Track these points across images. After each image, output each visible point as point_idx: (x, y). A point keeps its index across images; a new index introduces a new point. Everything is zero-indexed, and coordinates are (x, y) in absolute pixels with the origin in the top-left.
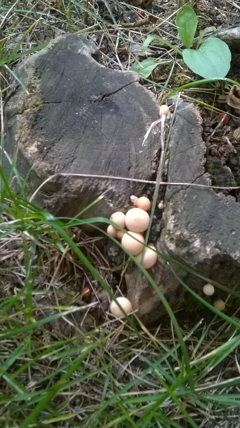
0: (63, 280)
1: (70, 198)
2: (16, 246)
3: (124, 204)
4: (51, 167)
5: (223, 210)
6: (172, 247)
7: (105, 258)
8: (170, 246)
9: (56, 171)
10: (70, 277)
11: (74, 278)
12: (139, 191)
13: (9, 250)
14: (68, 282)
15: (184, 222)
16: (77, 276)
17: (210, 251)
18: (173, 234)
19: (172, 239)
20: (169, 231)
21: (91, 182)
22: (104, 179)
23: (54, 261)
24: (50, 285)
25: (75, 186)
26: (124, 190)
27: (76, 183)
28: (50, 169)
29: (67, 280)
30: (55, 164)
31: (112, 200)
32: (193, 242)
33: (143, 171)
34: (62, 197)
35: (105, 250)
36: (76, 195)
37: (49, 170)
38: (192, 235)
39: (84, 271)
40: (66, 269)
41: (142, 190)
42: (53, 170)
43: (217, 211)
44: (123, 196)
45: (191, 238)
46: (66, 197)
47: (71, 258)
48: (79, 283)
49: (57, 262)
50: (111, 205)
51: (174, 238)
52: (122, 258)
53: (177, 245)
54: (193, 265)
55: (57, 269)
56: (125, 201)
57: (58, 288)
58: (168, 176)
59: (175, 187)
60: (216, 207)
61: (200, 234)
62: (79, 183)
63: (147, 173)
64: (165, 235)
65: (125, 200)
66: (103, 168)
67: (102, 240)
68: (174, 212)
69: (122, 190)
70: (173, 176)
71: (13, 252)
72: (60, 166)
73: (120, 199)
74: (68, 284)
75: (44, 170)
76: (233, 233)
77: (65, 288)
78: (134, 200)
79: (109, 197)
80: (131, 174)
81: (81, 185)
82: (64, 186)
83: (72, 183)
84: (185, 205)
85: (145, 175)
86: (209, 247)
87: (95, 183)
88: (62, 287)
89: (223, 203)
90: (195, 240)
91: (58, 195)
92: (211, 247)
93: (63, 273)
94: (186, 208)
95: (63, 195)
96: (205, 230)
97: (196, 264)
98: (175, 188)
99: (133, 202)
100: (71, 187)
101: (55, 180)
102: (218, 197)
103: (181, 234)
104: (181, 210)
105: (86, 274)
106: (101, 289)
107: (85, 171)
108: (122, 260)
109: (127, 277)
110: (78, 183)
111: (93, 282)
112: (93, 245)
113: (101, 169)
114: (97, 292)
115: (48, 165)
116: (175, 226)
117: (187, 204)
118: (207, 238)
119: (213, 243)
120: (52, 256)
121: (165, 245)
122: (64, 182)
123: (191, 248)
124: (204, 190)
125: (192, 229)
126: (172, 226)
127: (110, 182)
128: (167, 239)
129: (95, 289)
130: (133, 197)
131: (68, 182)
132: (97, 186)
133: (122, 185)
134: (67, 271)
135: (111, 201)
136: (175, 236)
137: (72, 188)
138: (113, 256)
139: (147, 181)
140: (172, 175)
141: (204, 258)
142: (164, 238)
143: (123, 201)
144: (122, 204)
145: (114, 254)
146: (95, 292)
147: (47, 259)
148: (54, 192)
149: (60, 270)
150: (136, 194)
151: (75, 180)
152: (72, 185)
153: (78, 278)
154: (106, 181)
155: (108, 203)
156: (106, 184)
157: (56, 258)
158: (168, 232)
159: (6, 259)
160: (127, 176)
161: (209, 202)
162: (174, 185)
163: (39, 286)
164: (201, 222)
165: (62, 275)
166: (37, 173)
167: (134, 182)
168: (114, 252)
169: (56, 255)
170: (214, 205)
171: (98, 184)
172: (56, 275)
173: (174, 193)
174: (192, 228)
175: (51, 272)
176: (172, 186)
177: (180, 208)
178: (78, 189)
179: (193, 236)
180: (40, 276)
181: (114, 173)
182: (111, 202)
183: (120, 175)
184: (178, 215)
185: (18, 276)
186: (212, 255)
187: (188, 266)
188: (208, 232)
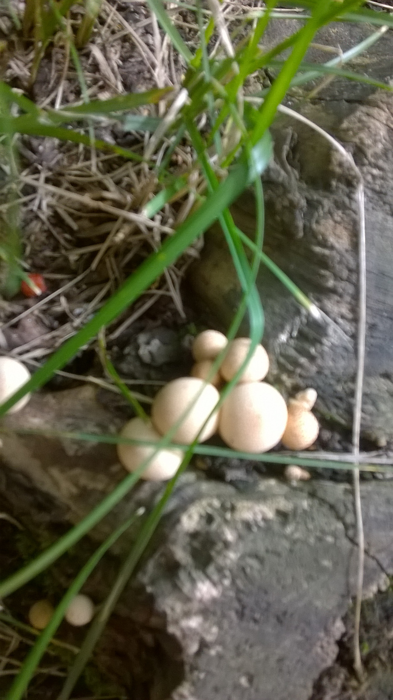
0: (57, 220)
1: (294, 218)
2: (132, 84)
3: (290, 374)
4: (376, 155)
5: (300, 644)
6: (190, 521)
7: (128, 328)
8: (190, 517)
9: (365, 169)
10: (67, 236)
11: (66, 249)
12: (329, 409)
13: (119, 66)
14: (54, 232)
15: (261, 548)
16: (73, 257)
17: (190, 629)
18: (226, 521)
19: (209, 519)
20: (233, 509)
21: (345, 274)
22: (354, 309)
23: (106, 189)
24: (41, 184)
25: (330, 228)
26: (330, 368)
27: (338, 232)
28: (369, 153)
29: (58, 229)
30: (385, 166)
31: (297, 338)
32: (208, 577)
33: (384, 414)
34: (290, 196)
35: (151, 323)
36: (301, 234)
37: (366, 149)
38: (227, 573)
39: (87, 271)
40: (86, 223)
41: (331, 418)
42: (366, 161)
43: (297, 628)
44: (314, 369)
45: (220, 570)
46: (292, 207)
47: (121, 236)
48: (54, 265)
49: (103, 199)
50: (283, 338)
51: (214, 526)
52: (137, 375)
53: (194, 535)
54: (144, 579)
55: (86, 199)
56: (300, 376)
57: (35, 208)
58: (374, 483)
59: (350, 506)
60: (308, 624)
61: (232, 594)
62: (340, 241)
63: (378, 425)
64: (218, 497)
65: (304, 373)
66: (384, 303)
67: (175, 313)
68: (283, 516)
69: (331, 364)
70: (376, 497)
71: (116, 77)
72: (378, 182)
73: (303, 360)
74: (50, 235)
75: (363, 135)
76: (243, 681)
77: (36, 226)
78: (304, 399)
79: (306, 330)
80: (373, 382)
81: (332, 248)
82: (325, 197)
83: (338, 219)
84: (305, 542)
85: (372, 421)
86: (201, 625)
87: (341, 286)
88: (37, 217)
89: (319, 639)
90: (214, 584)
91: (294, 183)
92: (200, 630)
93: (76, 219)
94: (298, 547)
95: (298, 197)
96: (244, 607)
97: (149, 589)
98: (345, 506)
99: (299, 395)
100: (325, 218)
101: (338, 170)
102: (334, 622)
103: (227, 545)
104: (292, 533)
105: (79, 278)
106: (47, 322)
107: (374, 252)
108: (131, 376)
109: (87, 393)
110: (339, 237)
111: (63, 300)
112: (160, 292)
113: (382, 298)
114: (36, 312)
115: (380, 146)
116: (248, 525)
117: (308, 545)
118: (224, 615)
119: (212, 633)
120: (118, 183)
121: (192, 500)
122: (335, 197)
123: (190, 574)
124: (348, 584)
125: (243, 570)
126: (248, 515)
127: (349, 327)
128: (210, 505)
129: (44, 307)
130: (311, 395)
131: (338, 208)
132: (333, 291)
133: (342, 363)
134: (81, 229)
135: (295, 334)
136: (219, 526)
137: (323, 221)
138: (137, 348)
139: (357, 428)
140: (378, 493)
141: (169, 611)
142: (211, 496)
143: (298, 370)
144: (290, 367)
145: (144, 351)
146: (36, 308)
147: (109, 172)
148: (301, 171)
149: (83, 208)
150: (320, 402)
151: (346, 228)
152: (331, 222)
153: (66, 259)
154: (350, 316)
155: (288, 328)
156: (343, 317)
157: (113, 194)
158: (228, 505)
159: (94, 58)
160: (368, 373)
161: (318, 603)
162: (354, 504)
163: (35, 157)
164: (266, 592)
165: (71, 215)
166: (352, 118)
167: (352, 394)
168: (151, 353)
169: (121, 193)
170: (313, 618)
171: (341, 296)
172: (69, 199)
173: (332, 507)
174: (248, 570)
175: (73, 184)
176: (351, 497)
177: (296, 530)
178: (320, 237)
179: (225, 577)
180: (60, 156)
181: (372, 337)
182: (291, 337)
183: (368, 354)
184: (276, 527)
185: (52, 96)
186: (178, 634)
187: (139, 567)
188: (241, 615)
